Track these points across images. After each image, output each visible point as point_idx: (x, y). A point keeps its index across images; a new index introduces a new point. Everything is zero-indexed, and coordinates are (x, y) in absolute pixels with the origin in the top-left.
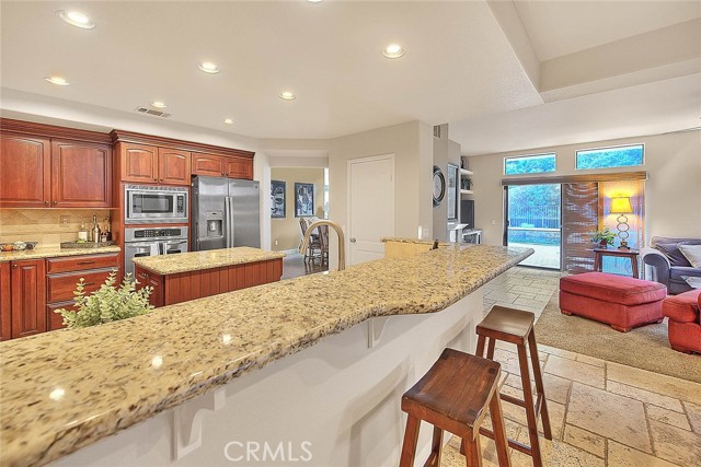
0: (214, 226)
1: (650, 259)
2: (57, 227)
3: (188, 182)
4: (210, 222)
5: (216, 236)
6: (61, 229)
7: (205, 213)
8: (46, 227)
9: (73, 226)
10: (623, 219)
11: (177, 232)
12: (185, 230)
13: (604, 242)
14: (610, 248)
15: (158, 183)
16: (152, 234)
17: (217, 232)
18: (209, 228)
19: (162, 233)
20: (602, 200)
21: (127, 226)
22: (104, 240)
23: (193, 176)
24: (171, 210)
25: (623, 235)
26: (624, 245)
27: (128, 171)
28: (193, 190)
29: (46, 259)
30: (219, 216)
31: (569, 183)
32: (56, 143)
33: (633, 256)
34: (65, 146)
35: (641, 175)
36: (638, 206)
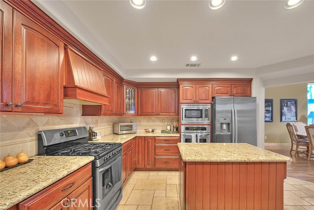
0: (225, 127)
2: (161, 124)
3: (210, 101)
4: (222, 124)
5: (226, 133)
6: (162, 125)
7: (219, 119)
8: (158, 123)
9: (166, 123)
11: (204, 129)
12: (208, 128)
15: (196, 102)
16: (193, 129)
17: (226, 130)
18: (222, 127)
19: (197, 129)
21: (183, 125)
22: (175, 130)
23: (213, 98)
24: (201, 117)
27: (183, 98)
28: (213, 106)
29: (155, 137)
30: (228, 121)
32: (159, 89)
34: (163, 90)
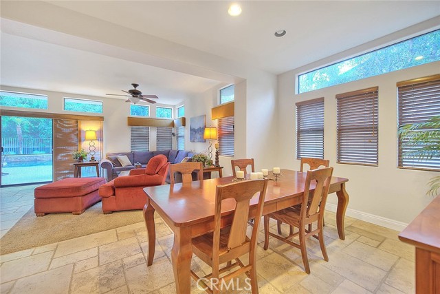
1: (105, 165)
10: (92, 144)
13: (81, 158)
14: (85, 161)
20: (80, 131)
25: (92, 153)
26: (93, 159)
31: (57, 118)
33: (96, 164)
35: (101, 119)
36: (100, 136)
